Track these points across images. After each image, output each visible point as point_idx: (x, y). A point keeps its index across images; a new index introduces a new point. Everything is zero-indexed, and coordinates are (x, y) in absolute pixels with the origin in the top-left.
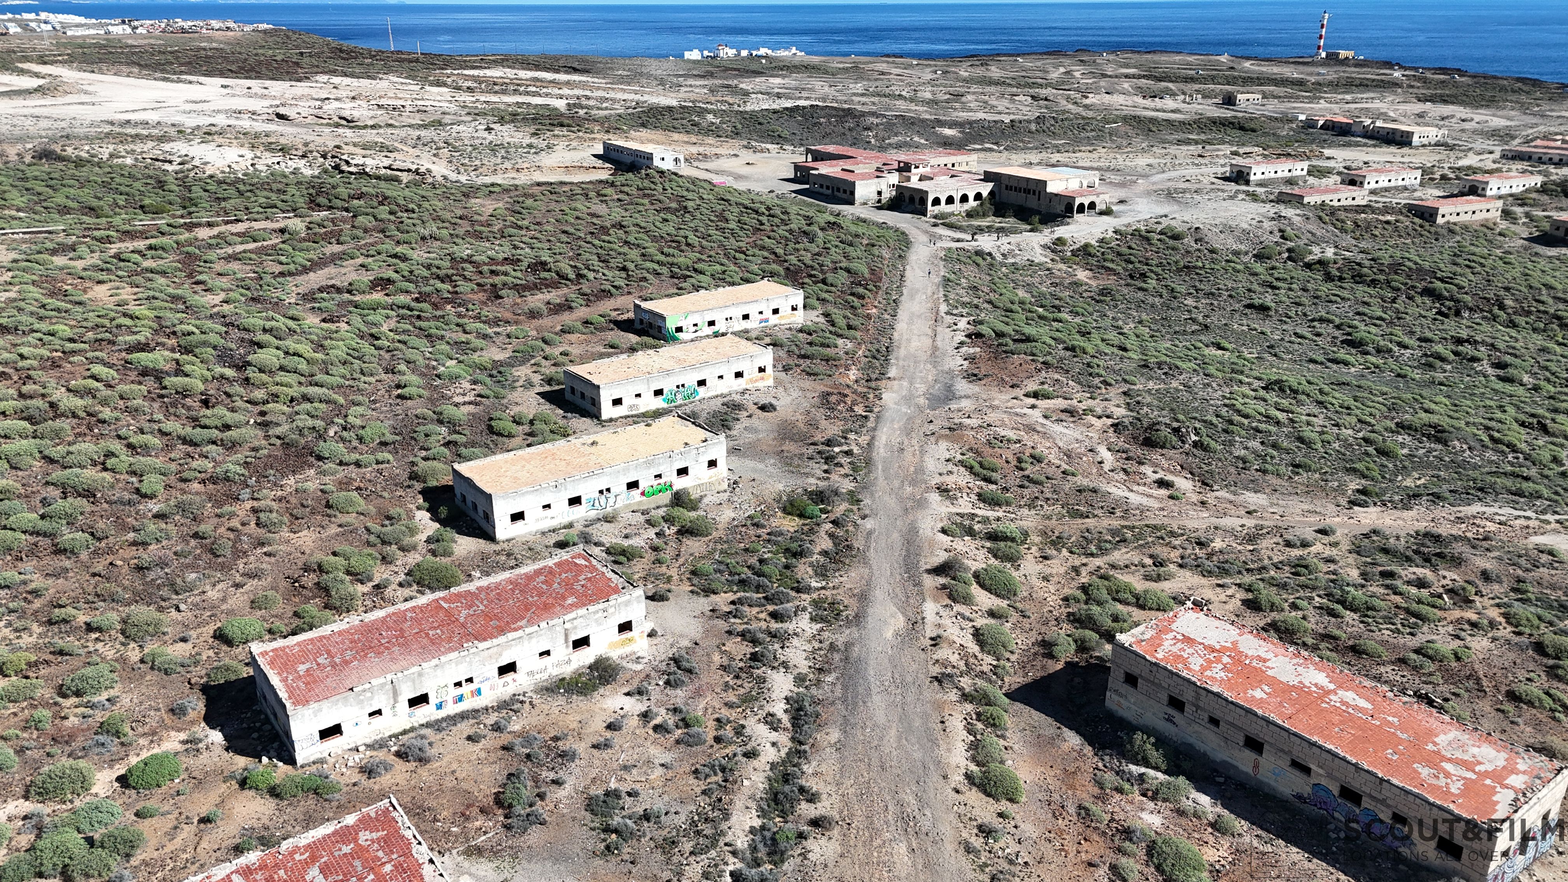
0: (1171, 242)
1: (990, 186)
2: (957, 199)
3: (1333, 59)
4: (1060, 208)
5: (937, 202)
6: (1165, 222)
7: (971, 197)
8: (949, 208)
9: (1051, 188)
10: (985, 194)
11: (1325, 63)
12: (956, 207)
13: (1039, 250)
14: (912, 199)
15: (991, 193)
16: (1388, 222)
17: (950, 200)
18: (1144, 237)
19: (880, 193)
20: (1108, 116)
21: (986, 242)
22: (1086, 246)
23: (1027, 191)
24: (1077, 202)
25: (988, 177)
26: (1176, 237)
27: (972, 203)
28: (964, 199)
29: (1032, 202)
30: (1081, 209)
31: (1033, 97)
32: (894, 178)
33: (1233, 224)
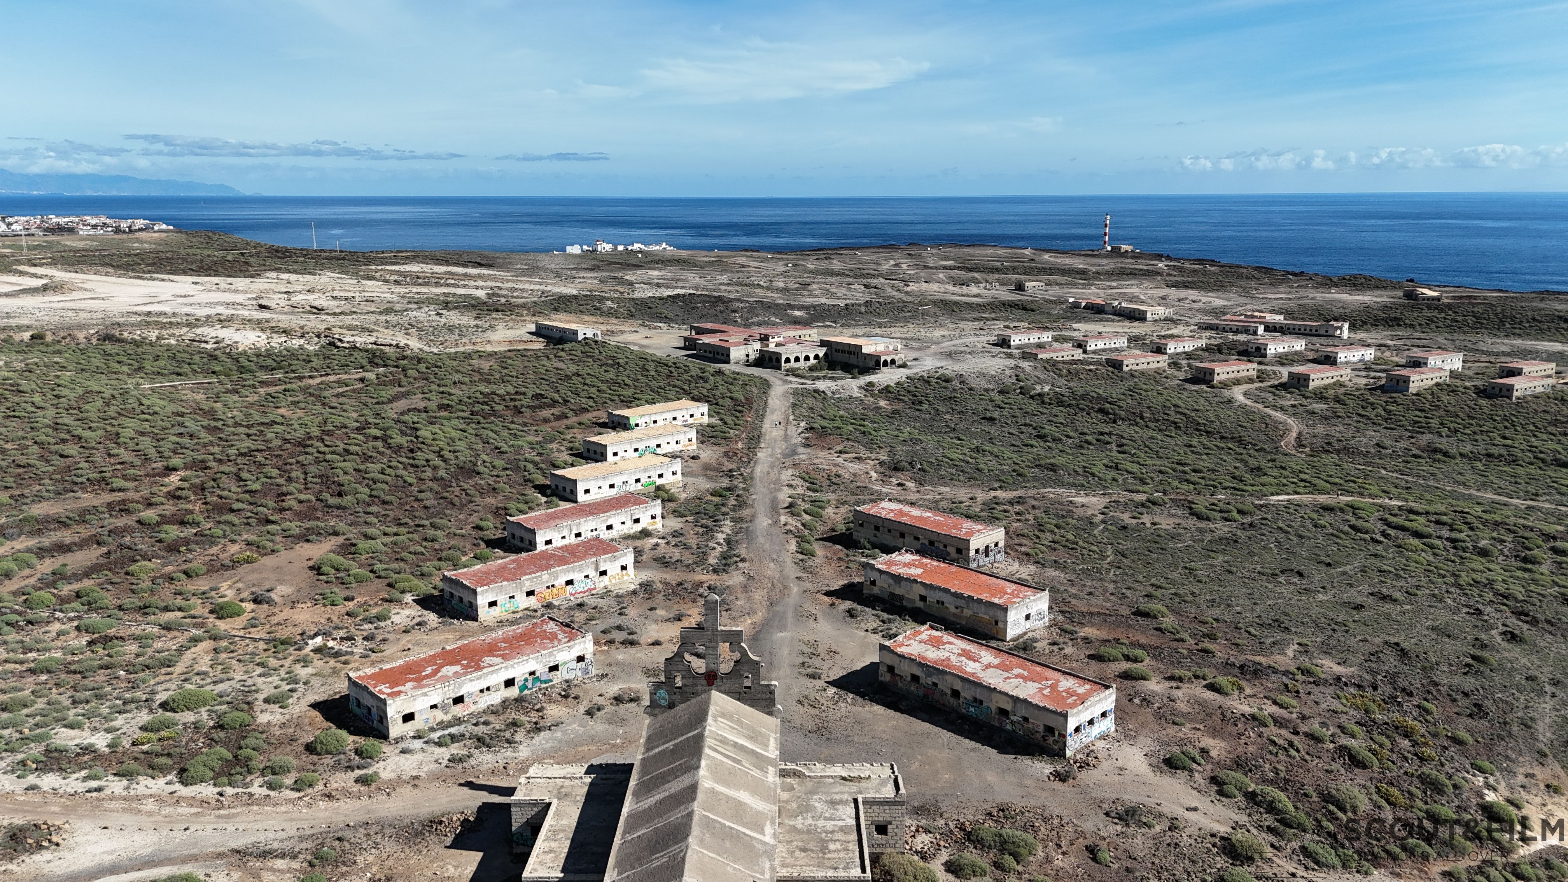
0: (944, 384)
1: (824, 350)
2: (802, 358)
3: (1116, 252)
4: (872, 364)
5: (788, 360)
6: (941, 371)
7: (812, 357)
8: (797, 365)
9: (865, 350)
10: (821, 355)
11: (1109, 255)
12: (802, 364)
13: (856, 390)
14: (771, 359)
15: (826, 354)
16: (1090, 370)
17: (797, 359)
18: (925, 381)
19: (748, 356)
20: (923, 300)
21: (821, 385)
22: (888, 386)
23: (849, 353)
24: (883, 359)
25: (823, 344)
26: (947, 380)
27: (812, 361)
28: (807, 358)
29: (853, 360)
30: (885, 364)
31: (865, 286)
32: (757, 346)
33: (986, 372)
